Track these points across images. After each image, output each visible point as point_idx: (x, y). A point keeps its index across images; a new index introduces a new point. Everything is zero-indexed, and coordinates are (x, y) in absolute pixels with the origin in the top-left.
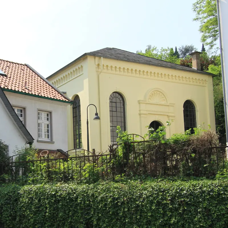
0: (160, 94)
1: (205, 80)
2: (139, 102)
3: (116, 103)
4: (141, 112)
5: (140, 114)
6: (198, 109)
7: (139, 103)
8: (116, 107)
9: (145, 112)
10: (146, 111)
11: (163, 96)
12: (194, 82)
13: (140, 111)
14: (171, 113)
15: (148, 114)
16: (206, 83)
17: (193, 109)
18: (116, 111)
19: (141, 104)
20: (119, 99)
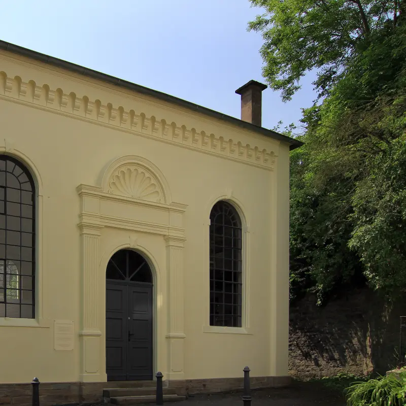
0: (147, 175)
1: (272, 152)
2: (80, 192)
3: (5, 188)
4: (84, 221)
5: (81, 227)
6: (248, 225)
7: (80, 195)
8: (5, 201)
9: (97, 222)
10: (101, 217)
11: (153, 181)
12: (242, 153)
13: (81, 216)
14: (176, 230)
15: (106, 227)
16: (273, 162)
17: (235, 224)
18: (5, 214)
19: (85, 198)
20: (17, 178)
